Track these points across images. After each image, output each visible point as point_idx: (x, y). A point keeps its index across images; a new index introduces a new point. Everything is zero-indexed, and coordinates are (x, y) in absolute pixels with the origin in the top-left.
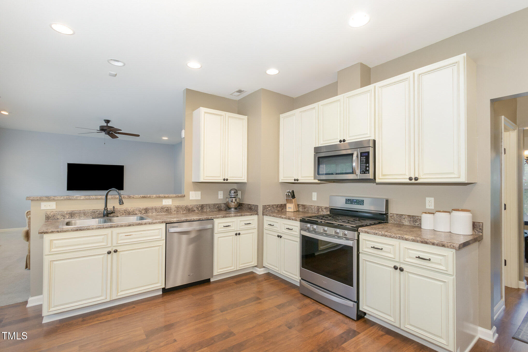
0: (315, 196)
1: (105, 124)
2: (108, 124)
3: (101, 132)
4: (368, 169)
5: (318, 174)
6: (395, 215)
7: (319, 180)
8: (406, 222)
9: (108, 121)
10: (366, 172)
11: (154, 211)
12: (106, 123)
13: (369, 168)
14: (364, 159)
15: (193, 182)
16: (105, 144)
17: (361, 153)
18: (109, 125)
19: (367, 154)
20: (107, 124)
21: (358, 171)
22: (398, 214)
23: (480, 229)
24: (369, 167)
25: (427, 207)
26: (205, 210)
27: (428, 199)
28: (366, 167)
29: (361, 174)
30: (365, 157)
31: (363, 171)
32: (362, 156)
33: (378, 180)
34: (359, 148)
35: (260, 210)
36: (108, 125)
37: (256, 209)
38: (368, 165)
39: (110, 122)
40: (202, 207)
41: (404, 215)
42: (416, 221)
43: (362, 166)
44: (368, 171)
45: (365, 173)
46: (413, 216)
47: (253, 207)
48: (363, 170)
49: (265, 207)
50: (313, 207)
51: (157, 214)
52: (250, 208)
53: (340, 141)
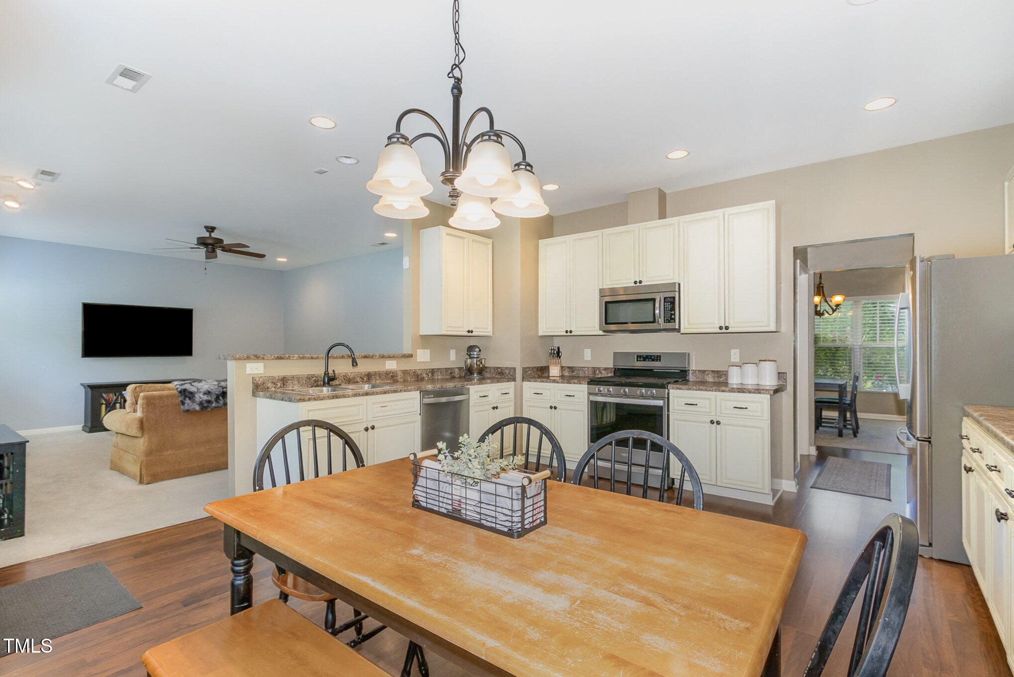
0: (588, 354)
1: (207, 235)
2: (212, 233)
3: (199, 248)
4: (673, 317)
5: (606, 323)
6: (697, 372)
7: (604, 331)
8: (710, 379)
9: (211, 229)
10: (671, 321)
11: (378, 378)
12: (207, 231)
13: (675, 316)
14: (669, 306)
15: (420, 335)
16: (205, 269)
17: (665, 298)
18: (214, 235)
19: (672, 300)
20: (210, 235)
21: (661, 321)
22: (700, 371)
23: (784, 379)
24: (674, 314)
25: (733, 360)
26: (436, 378)
27: (733, 351)
28: (671, 315)
29: (664, 322)
30: (669, 303)
31: (667, 320)
32: (667, 302)
33: (682, 331)
34: (662, 292)
35: (519, 374)
36: (213, 237)
37: (511, 373)
38: (673, 312)
39: (215, 231)
40: (433, 371)
41: (708, 371)
42: (720, 377)
43: (665, 314)
44: (674, 319)
45: (669, 322)
46: (717, 371)
47: (507, 371)
48: (667, 318)
49: (525, 370)
50: (586, 369)
51: (382, 382)
52: (499, 373)
53: (635, 282)
